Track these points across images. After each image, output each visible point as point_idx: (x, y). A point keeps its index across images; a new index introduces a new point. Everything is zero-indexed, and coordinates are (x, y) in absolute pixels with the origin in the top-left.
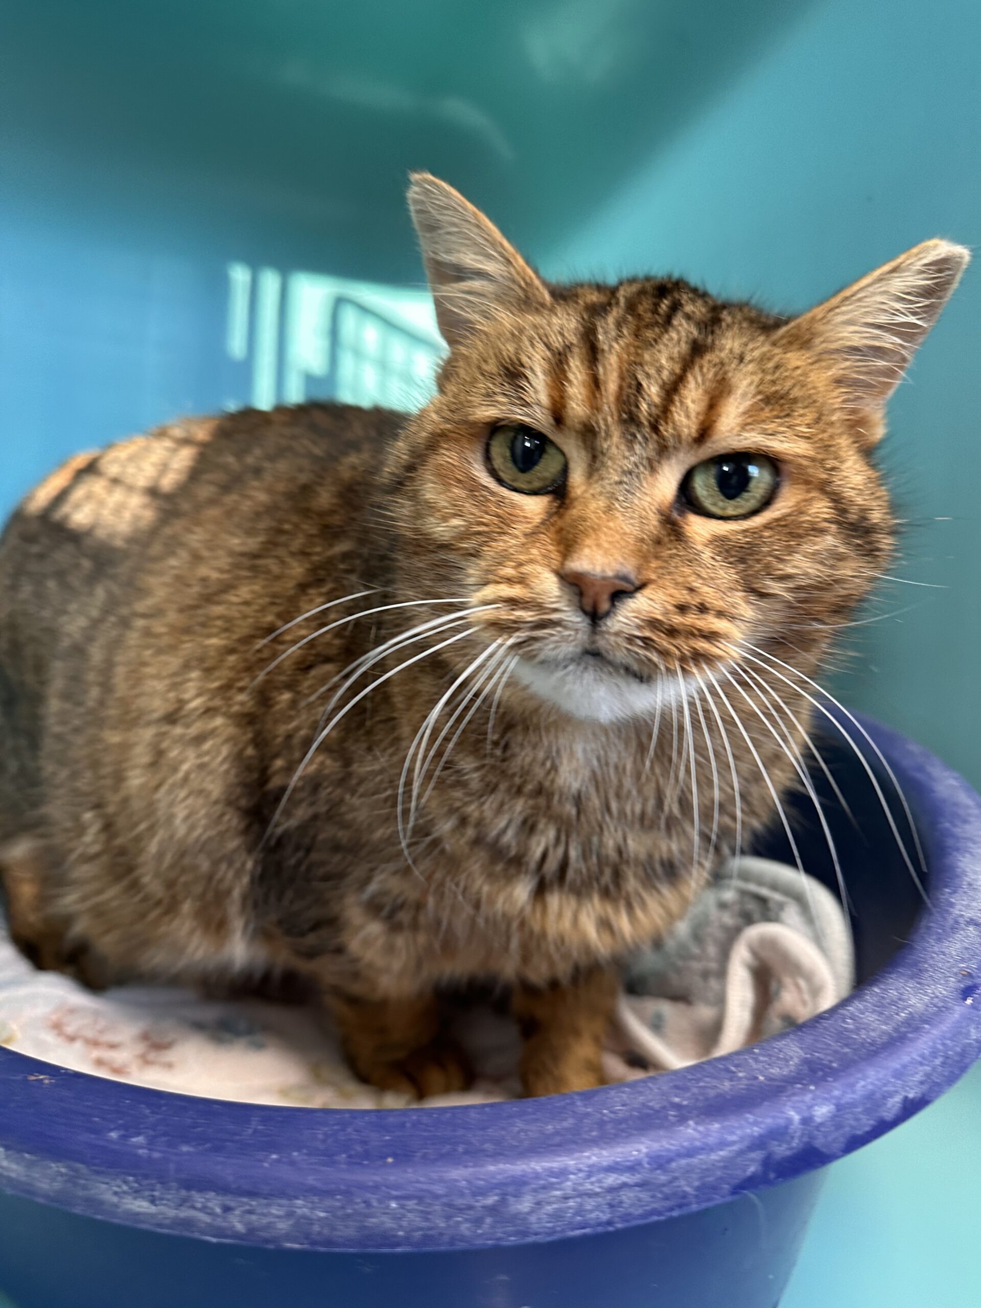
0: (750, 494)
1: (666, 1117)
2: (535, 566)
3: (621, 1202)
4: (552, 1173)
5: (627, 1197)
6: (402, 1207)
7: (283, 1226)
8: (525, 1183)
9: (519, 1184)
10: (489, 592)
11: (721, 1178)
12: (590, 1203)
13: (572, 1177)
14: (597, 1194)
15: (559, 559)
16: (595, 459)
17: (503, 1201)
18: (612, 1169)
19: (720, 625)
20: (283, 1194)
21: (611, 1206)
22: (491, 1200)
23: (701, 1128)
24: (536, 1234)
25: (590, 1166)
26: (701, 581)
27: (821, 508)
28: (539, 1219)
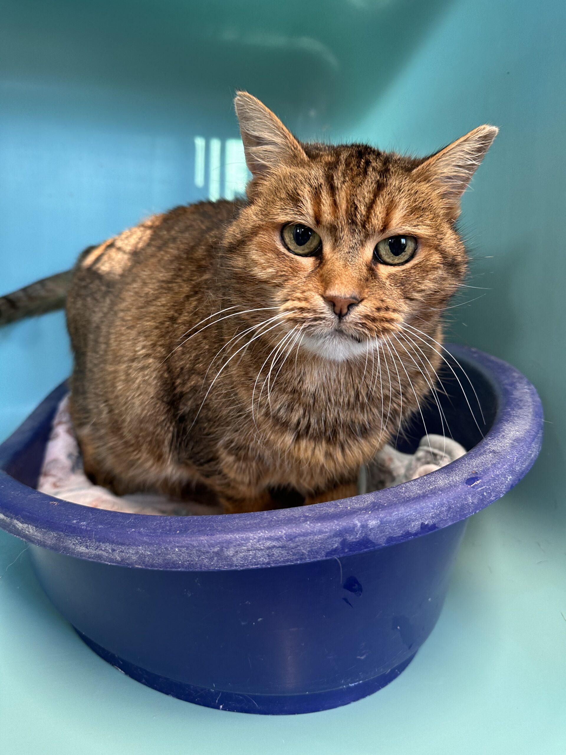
0: (405, 253)
1: (299, 520)
2: (311, 293)
3: (273, 554)
4: (243, 539)
5: (276, 552)
6: (180, 551)
7: (134, 558)
8: (231, 543)
9: (229, 542)
10: (289, 304)
11: (320, 548)
12: (259, 554)
13: (251, 541)
14: (262, 550)
15: (323, 289)
16: (336, 241)
17: (222, 550)
18: (268, 539)
19: (395, 315)
20: (134, 544)
21: (269, 556)
22: (216, 549)
23: (312, 525)
24: (236, 566)
25: (259, 537)
26: (386, 296)
27: (436, 258)
28: (237, 559)
